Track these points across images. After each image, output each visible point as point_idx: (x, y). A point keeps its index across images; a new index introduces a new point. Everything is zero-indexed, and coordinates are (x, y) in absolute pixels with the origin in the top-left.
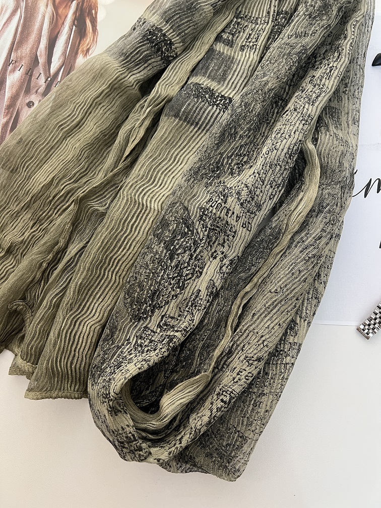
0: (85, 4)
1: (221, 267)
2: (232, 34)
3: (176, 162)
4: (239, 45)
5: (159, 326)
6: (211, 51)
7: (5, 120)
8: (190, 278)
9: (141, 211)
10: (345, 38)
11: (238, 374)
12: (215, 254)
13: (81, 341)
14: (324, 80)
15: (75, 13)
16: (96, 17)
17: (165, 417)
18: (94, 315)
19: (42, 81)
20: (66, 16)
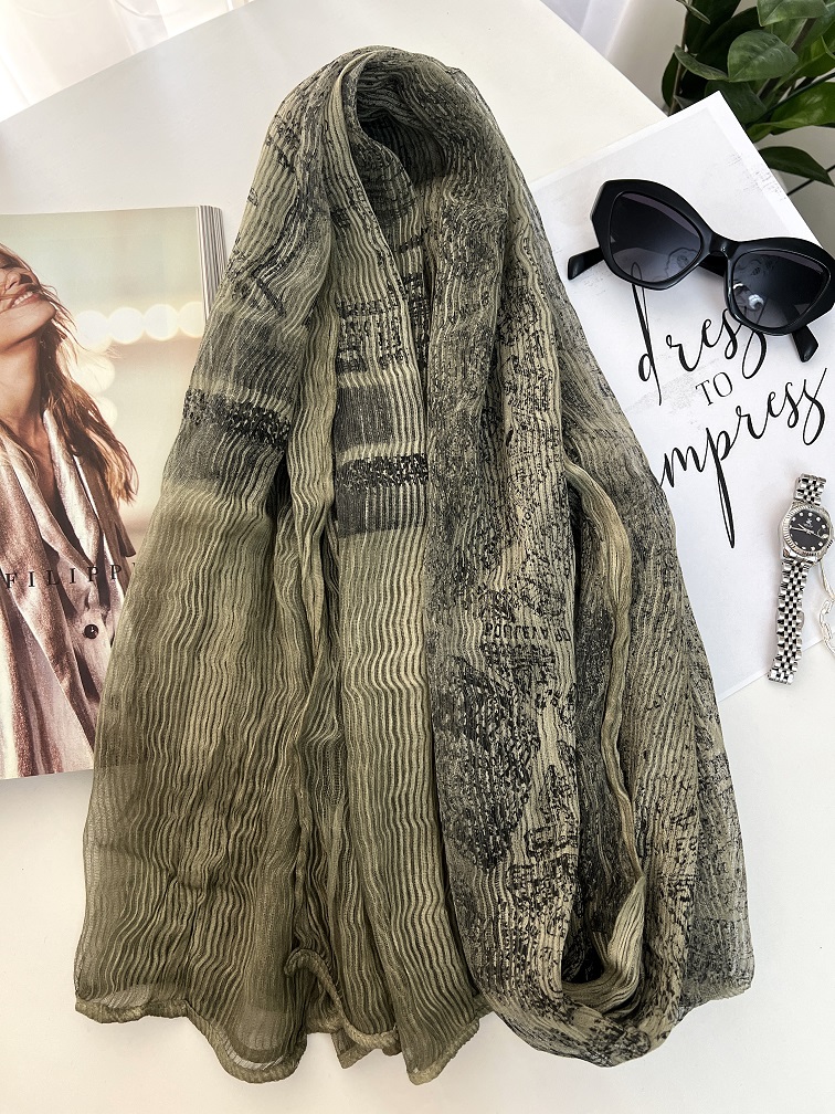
0: (67, 407)
1: (561, 715)
2: (355, 348)
3: (396, 596)
4: (375, 359)
5: (530, 854)
6: (342, 394)
7: (66, 683)
8: (529, 757)
9: (394, 702)
10: (525, 274)
11: (679, 850)
12: (540, 701)
13: (431, 947)
14: (536, 360)
15: (60, 432)
16: (103, 422)
17: (632, 974)
18: (425, 898)
19: (83, 581)
20: (49, 447)
